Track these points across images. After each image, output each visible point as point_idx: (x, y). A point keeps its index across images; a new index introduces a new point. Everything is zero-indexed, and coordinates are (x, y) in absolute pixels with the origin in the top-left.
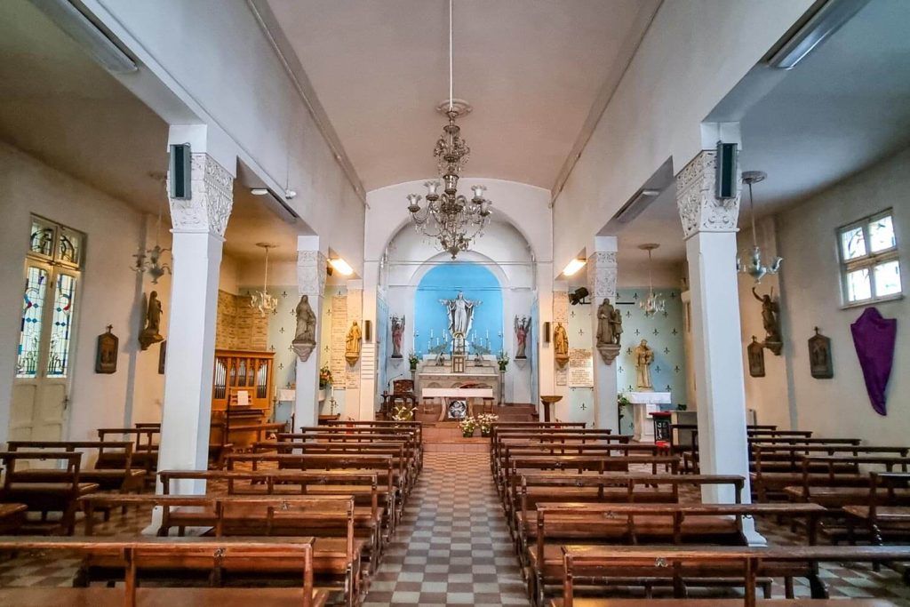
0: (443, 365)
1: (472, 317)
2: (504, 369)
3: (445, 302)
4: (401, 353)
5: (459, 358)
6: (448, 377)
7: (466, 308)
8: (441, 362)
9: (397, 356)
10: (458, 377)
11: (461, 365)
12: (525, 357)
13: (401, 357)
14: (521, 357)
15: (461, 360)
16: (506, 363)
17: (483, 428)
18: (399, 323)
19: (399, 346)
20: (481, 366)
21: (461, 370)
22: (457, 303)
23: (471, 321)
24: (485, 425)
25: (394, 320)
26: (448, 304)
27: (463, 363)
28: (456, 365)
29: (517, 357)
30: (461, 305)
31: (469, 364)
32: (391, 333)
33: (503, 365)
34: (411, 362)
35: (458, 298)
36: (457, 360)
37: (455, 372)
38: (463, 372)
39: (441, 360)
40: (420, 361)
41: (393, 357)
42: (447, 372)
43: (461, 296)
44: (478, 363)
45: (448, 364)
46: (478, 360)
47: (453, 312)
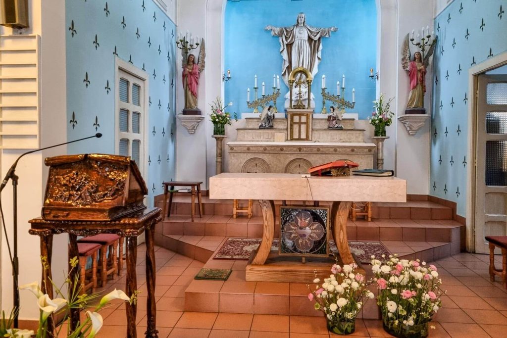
0: (271, 127)
1: (319, 54)
2: (384, 133)
3: (277, 30)
4: (200, 106)
5: (300, 115)
6: (282, 148)
7: (310, 39)
8: (269, 123)
9: (191, 111)
10: (300, 148)
11: (303, 127)
12: (423, 112)
13: (198, 112)
14: (414, 110)
15: (304, 119)
16: (387, 122)
17: (391, 306)
18: (195, 53)
19: (194, 94)
20: (341, 129)
21: (303, 136)
22: (296, 31)
23: (317, 62)
24: (397, 299)
25: (185, 46)
26: (281, 34)
27: (307, 123)
28: (296, 127)
29: (407, 112)
30: (302, 35)
31: (317, 126)
32: (180, 70)
33: (380, 128)
34: (214, 122)
35: (297, 25)
36: (296, 119)
37: (292, 139)
38: (307, 139)
39: (270, 119)
40: (233, 121)
41: (185, 112)
42: (279, 139)
43: (301, 21)
44: (334, 125)
45: (281, 126)
46: (335, 118)
47: (290, 46)
